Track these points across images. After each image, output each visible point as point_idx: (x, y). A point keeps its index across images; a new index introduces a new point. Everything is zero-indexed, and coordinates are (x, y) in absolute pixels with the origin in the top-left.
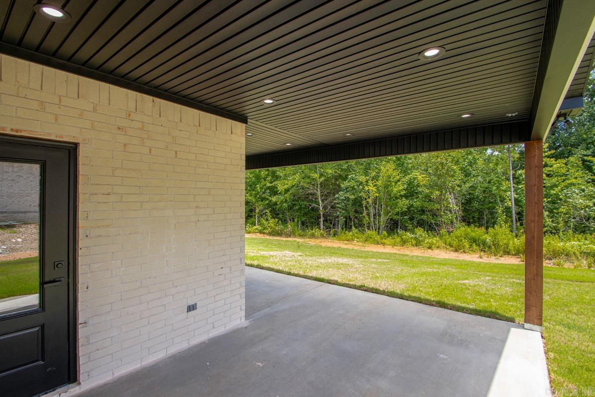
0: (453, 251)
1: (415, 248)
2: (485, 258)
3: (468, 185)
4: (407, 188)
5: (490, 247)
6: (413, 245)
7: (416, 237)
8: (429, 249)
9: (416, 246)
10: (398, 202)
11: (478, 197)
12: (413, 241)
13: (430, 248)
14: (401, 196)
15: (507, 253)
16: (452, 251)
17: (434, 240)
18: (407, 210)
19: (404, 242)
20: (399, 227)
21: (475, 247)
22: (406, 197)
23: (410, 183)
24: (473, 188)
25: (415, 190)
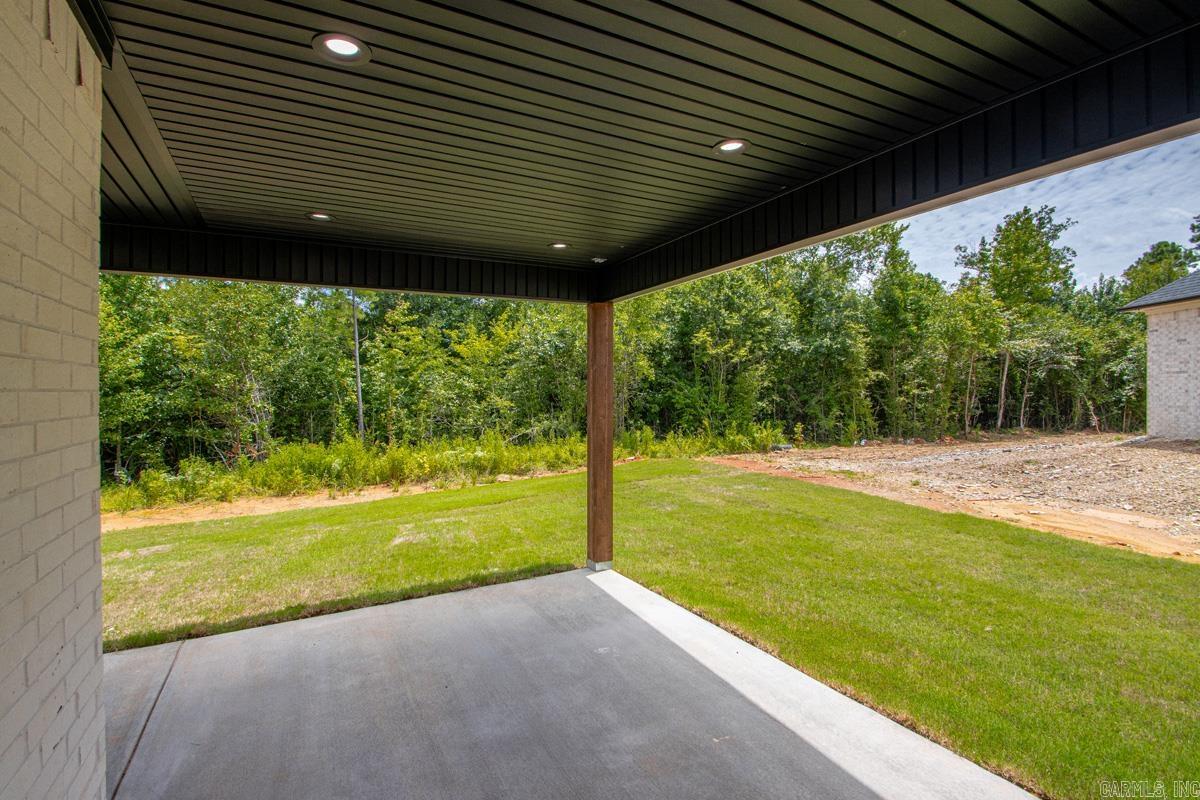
0: (277, 496)
1: (187, 505)
2: (340, 498)
3: (282, 362)
4: (145, 363)
5: (339, 477)
6: (177, 500)
7: (183, 481)
8: (222, 501)
9: (187, 500)
10: (119, 401)
11: (296, 386)
12: (177, 489)
13: (223, 499)
14: (129, 382)
15: (370, 482)
16: (271, 496)
17: (229, 479)
18: (147, 417)
19: (151, 498)
20: (119, 461)
21: (315, 480)
22: (146, 385)
23: (151, 352)
24: (290, 368)
25: (164, 370)
